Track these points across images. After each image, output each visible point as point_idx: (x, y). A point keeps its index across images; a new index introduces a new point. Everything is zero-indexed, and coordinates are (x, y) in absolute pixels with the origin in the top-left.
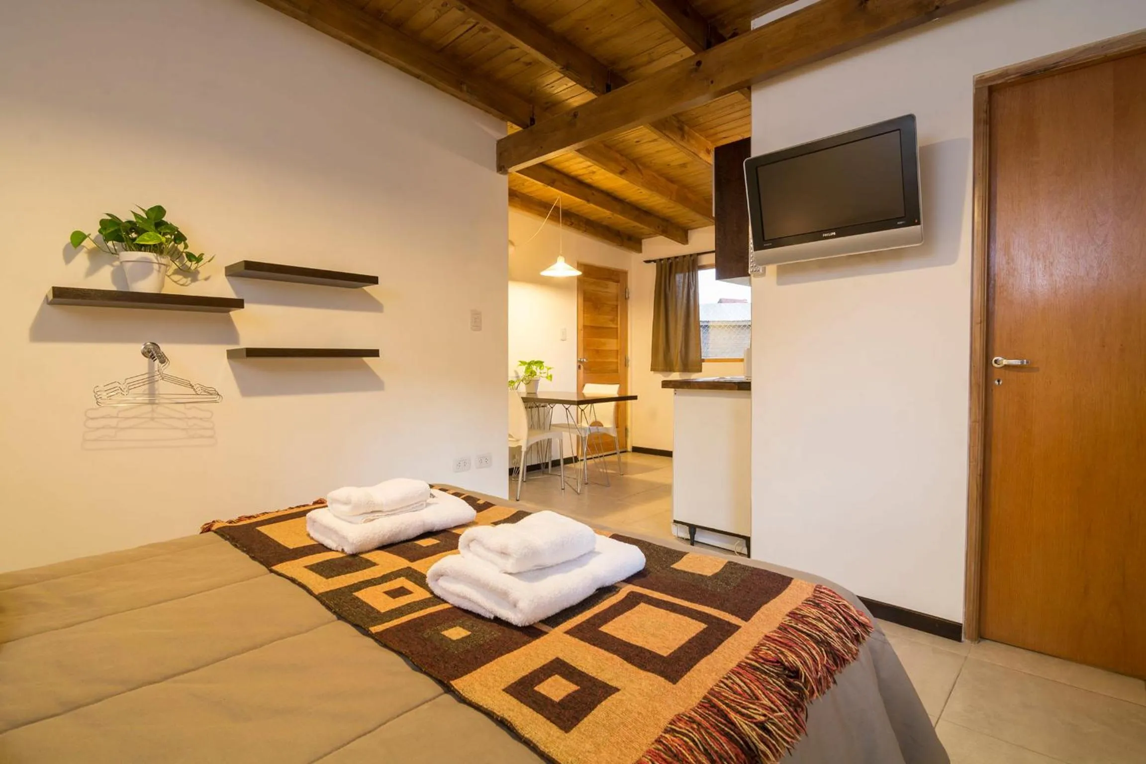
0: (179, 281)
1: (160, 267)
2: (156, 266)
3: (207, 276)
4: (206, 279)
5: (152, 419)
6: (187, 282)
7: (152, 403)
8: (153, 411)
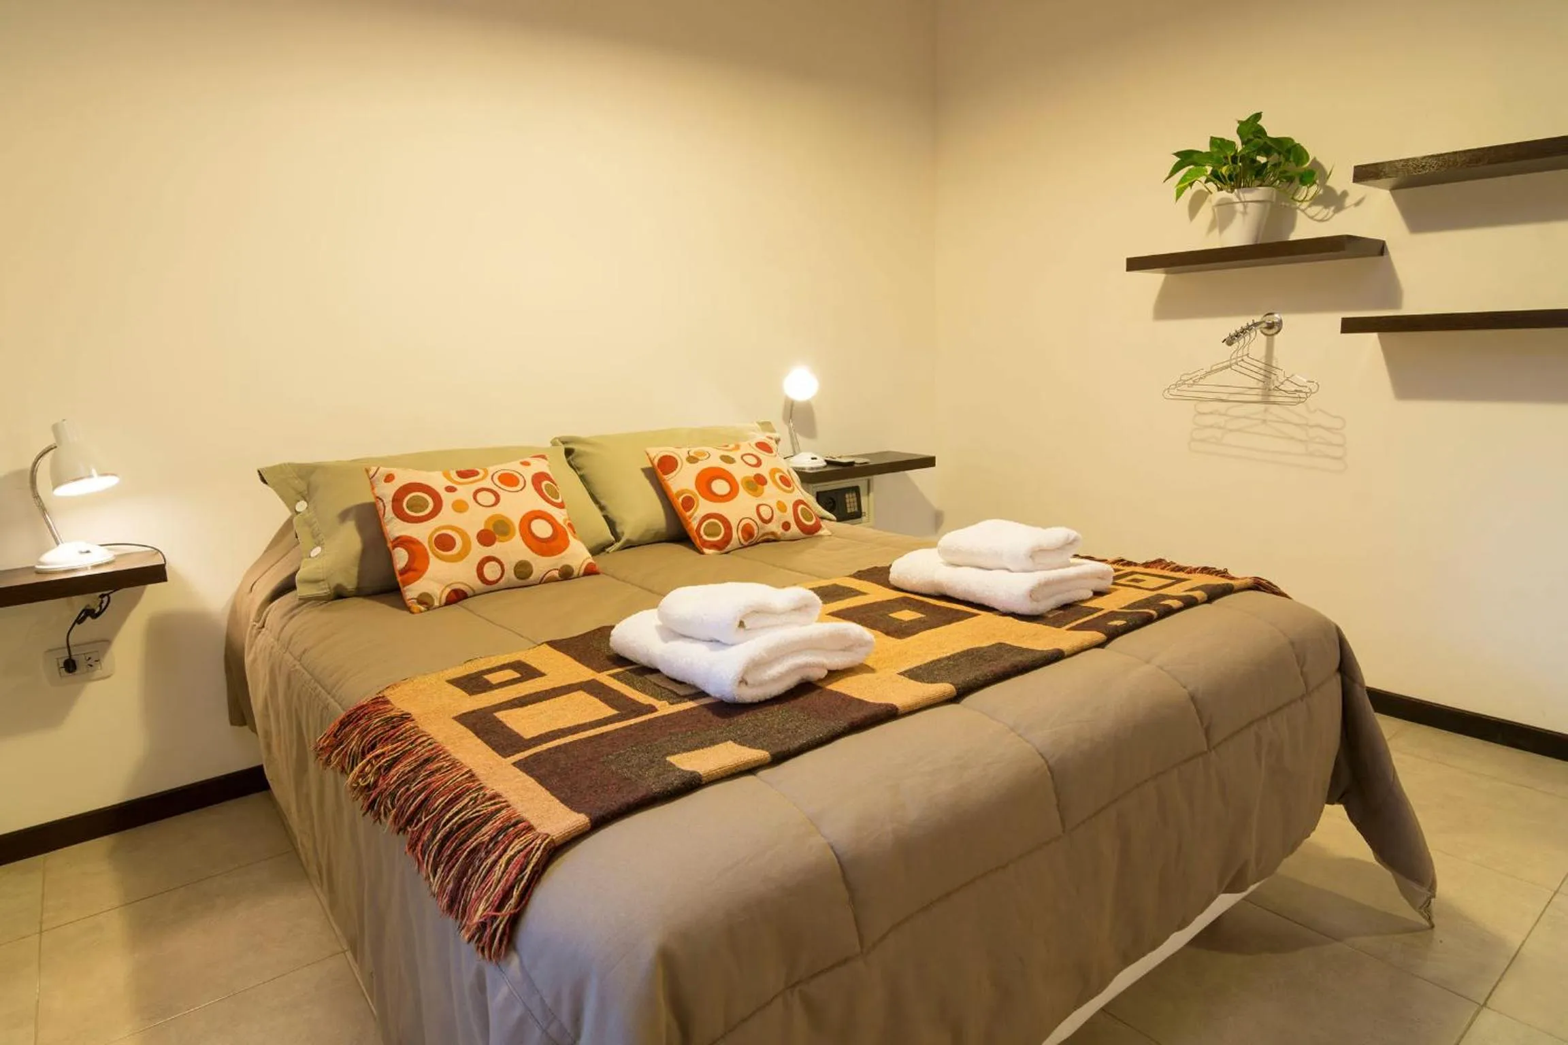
0: (1316, 215)
1: (1245, 207)
2: (1239, 207)
3: (1358, 198)
4: (1357, 204)
5: (1264, 421)
6: (1328, 214)
7: (1266, 399)
8: (1266, 410)
